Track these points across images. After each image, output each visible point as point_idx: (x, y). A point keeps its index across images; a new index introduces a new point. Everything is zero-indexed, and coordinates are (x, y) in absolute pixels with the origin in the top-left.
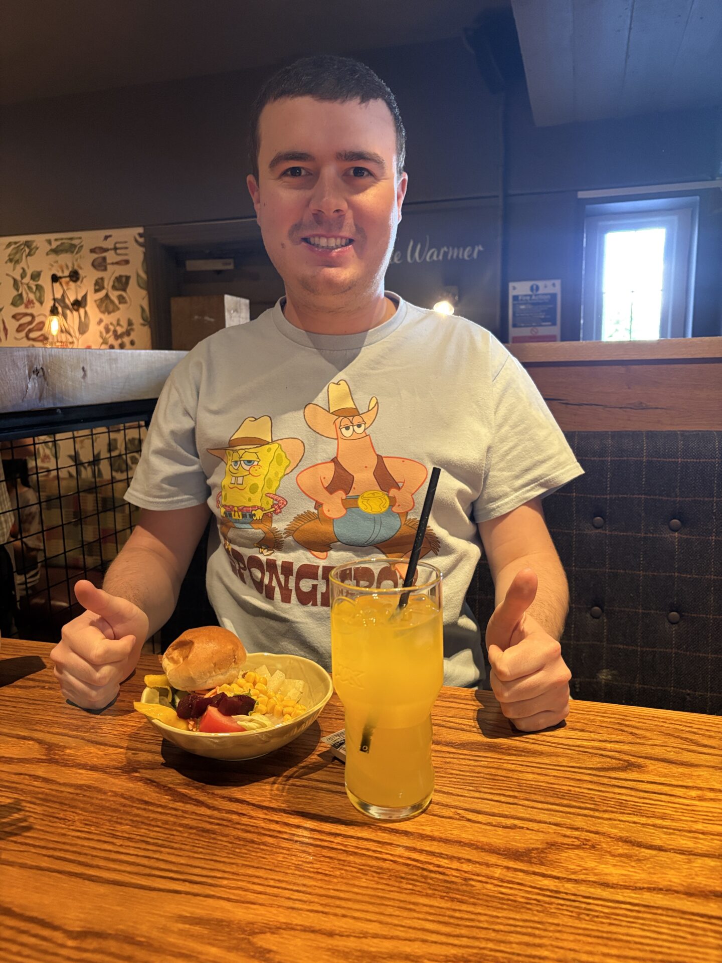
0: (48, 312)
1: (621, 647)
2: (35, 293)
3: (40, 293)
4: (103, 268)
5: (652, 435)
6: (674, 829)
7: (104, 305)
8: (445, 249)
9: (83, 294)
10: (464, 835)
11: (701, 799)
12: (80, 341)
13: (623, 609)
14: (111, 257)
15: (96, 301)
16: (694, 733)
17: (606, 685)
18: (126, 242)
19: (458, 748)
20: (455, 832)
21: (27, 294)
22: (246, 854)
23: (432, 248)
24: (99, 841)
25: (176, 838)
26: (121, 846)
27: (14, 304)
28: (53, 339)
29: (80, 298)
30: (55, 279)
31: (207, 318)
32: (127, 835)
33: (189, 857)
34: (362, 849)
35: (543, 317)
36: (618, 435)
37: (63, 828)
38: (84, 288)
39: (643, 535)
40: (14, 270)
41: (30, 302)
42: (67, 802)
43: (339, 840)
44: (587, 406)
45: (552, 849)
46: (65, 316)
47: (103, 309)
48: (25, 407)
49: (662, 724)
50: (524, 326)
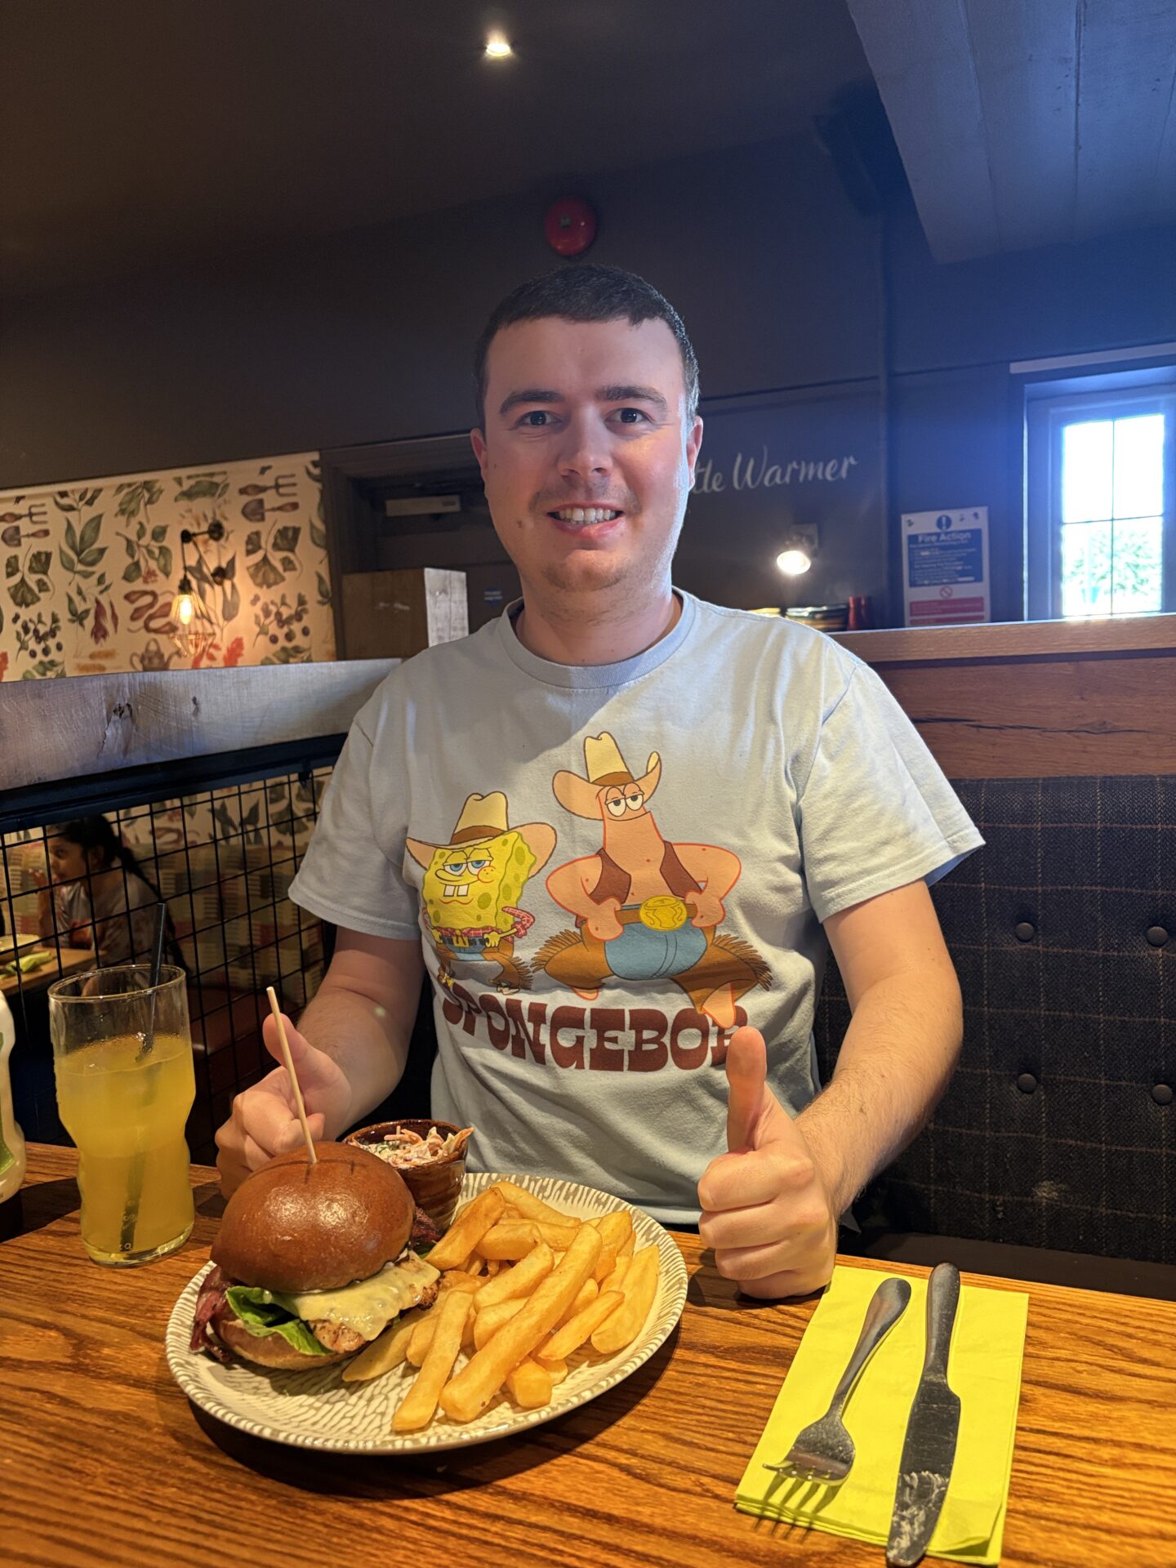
0: (176, 589)
1: (1072, 1142)
2: (157, 560)
3: (166, 561)
4: (259, 517)
5: (1110, 784)
6: (1059, 1522)
7: (261, 574)
8: (795, 465)
9: (229, 557)
10: (703, 1525)
11: (1117, 1464)
12: (225, 630)
13: (1072, 1078)
14: (270, 499)
15: (248, 568)
16: (1130, 1336)
17: (1050, 1207)
18: (293, 476)
19: (721, 1357)
20: (690, 1519)
21: (147, 561)
22: (348, 1547)
23: (772, 465)
24: (126, 1513)
25: (245, 1513)
26: (158, 1523)
27: (128, 577)
28: (184, 630)
29: (224, 565)
30: (186, 537)
31: (399, 606)
32: (170, 1505)
33: (258, 1548)
34: (533, 1545)
35: (960, 568)
36: (1053, 785)
37: (75, 1488)
38: (232, 549)
39: (1101, 953)
40: (127, 525)
41: (151, 574)
42: (89, 1442)
43: (497, 1527)
44: (1011, 730)
45: (845, 1554)
46: (202, 595)
47: (259, 580)
48: (101, 767)
49: (1077, 1318)
50: (929, 585)
